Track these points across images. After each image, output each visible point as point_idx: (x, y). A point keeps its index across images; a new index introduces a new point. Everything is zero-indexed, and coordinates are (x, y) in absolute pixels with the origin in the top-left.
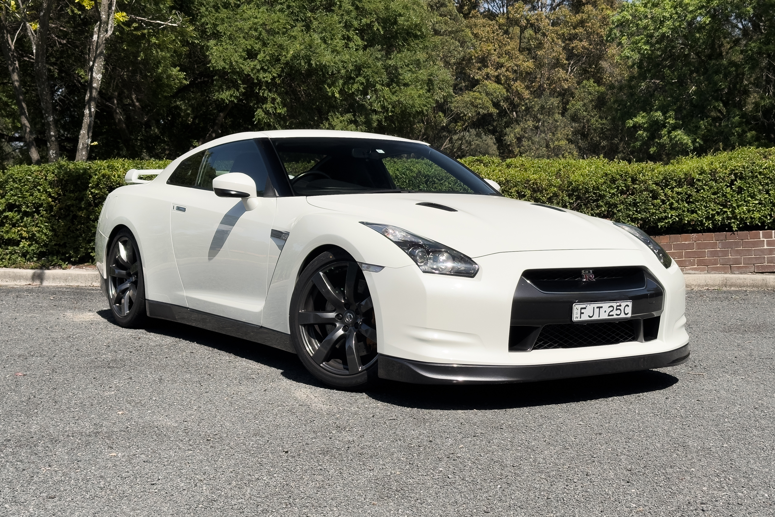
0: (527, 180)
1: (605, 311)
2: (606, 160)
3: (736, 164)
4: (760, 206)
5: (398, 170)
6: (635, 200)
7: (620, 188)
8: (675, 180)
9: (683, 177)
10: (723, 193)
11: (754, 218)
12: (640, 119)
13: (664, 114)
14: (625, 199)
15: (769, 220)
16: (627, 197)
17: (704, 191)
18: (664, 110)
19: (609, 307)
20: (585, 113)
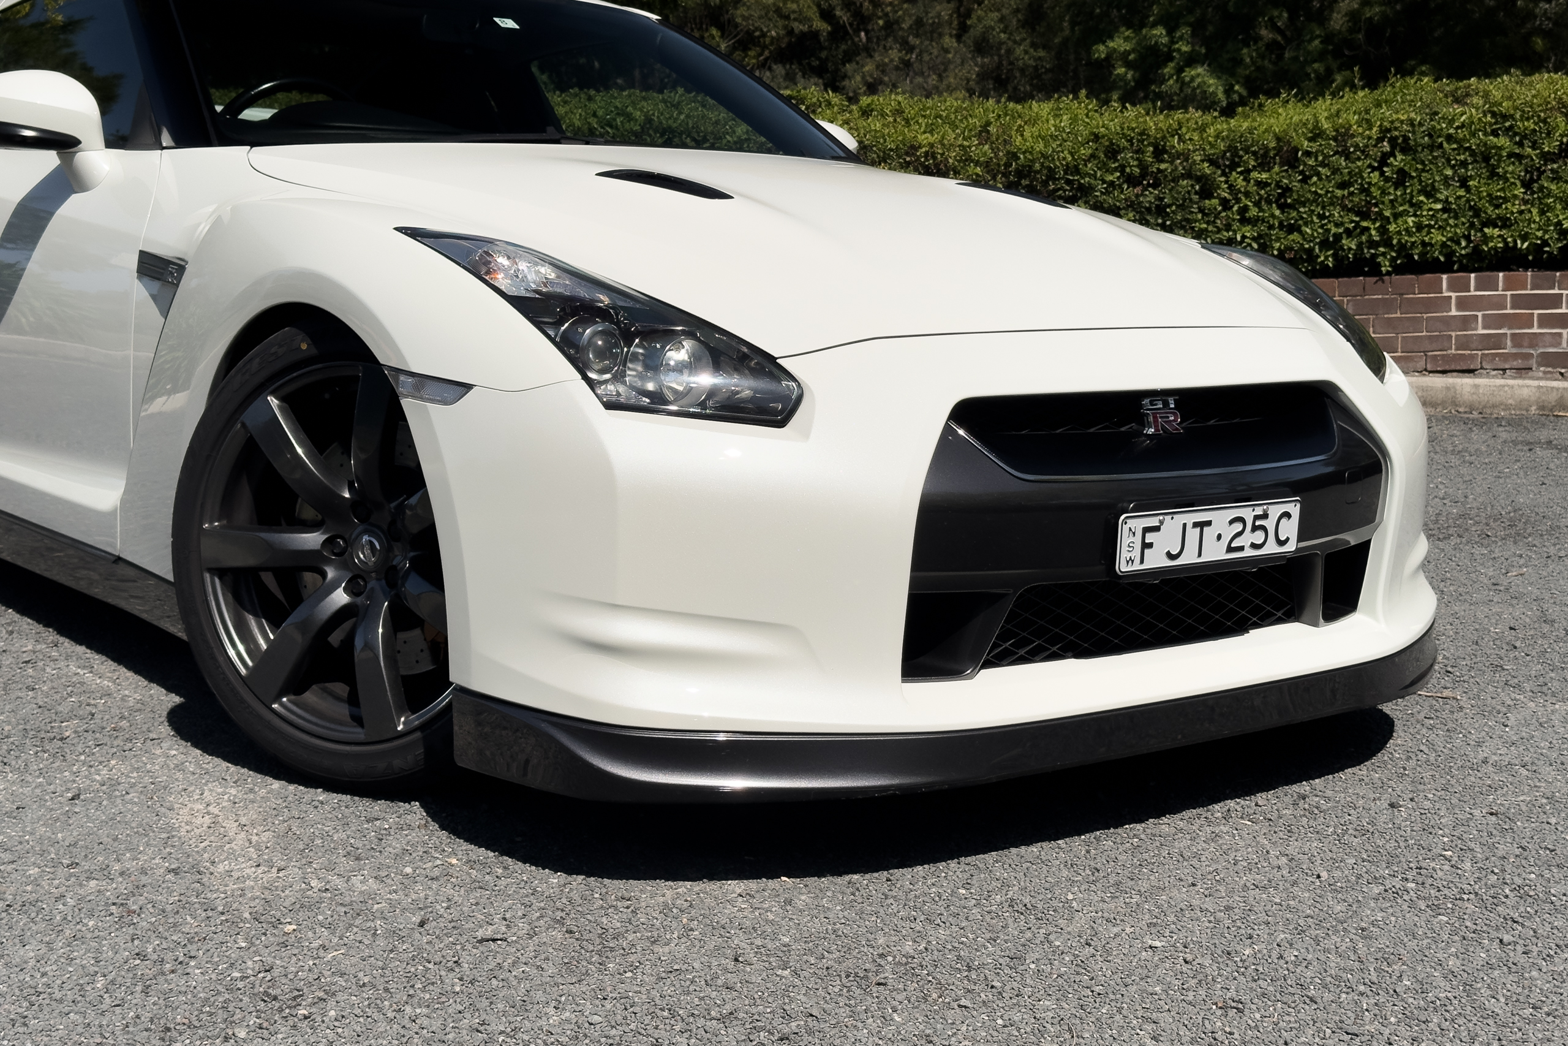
0: (912, 147)
1: (1219, 537)
2: (1093, 104)
3: (1395, 116)
4: (1446, 216)
5: (595, 115)
6: (1161, 199)
7: (1128, 170)
8: (1254, 153)
9: (1273, 144)
10: (1361, 184)
11: (1432, 245)
12: (1120, 43)
13: (1170, 32)
14: (1137, 196)
15: (1465, 248)
16: (1143, 191)
17: (1320, 179)
18: (1171, 24)
19: (1231, 522)
20: (1002, 35)
